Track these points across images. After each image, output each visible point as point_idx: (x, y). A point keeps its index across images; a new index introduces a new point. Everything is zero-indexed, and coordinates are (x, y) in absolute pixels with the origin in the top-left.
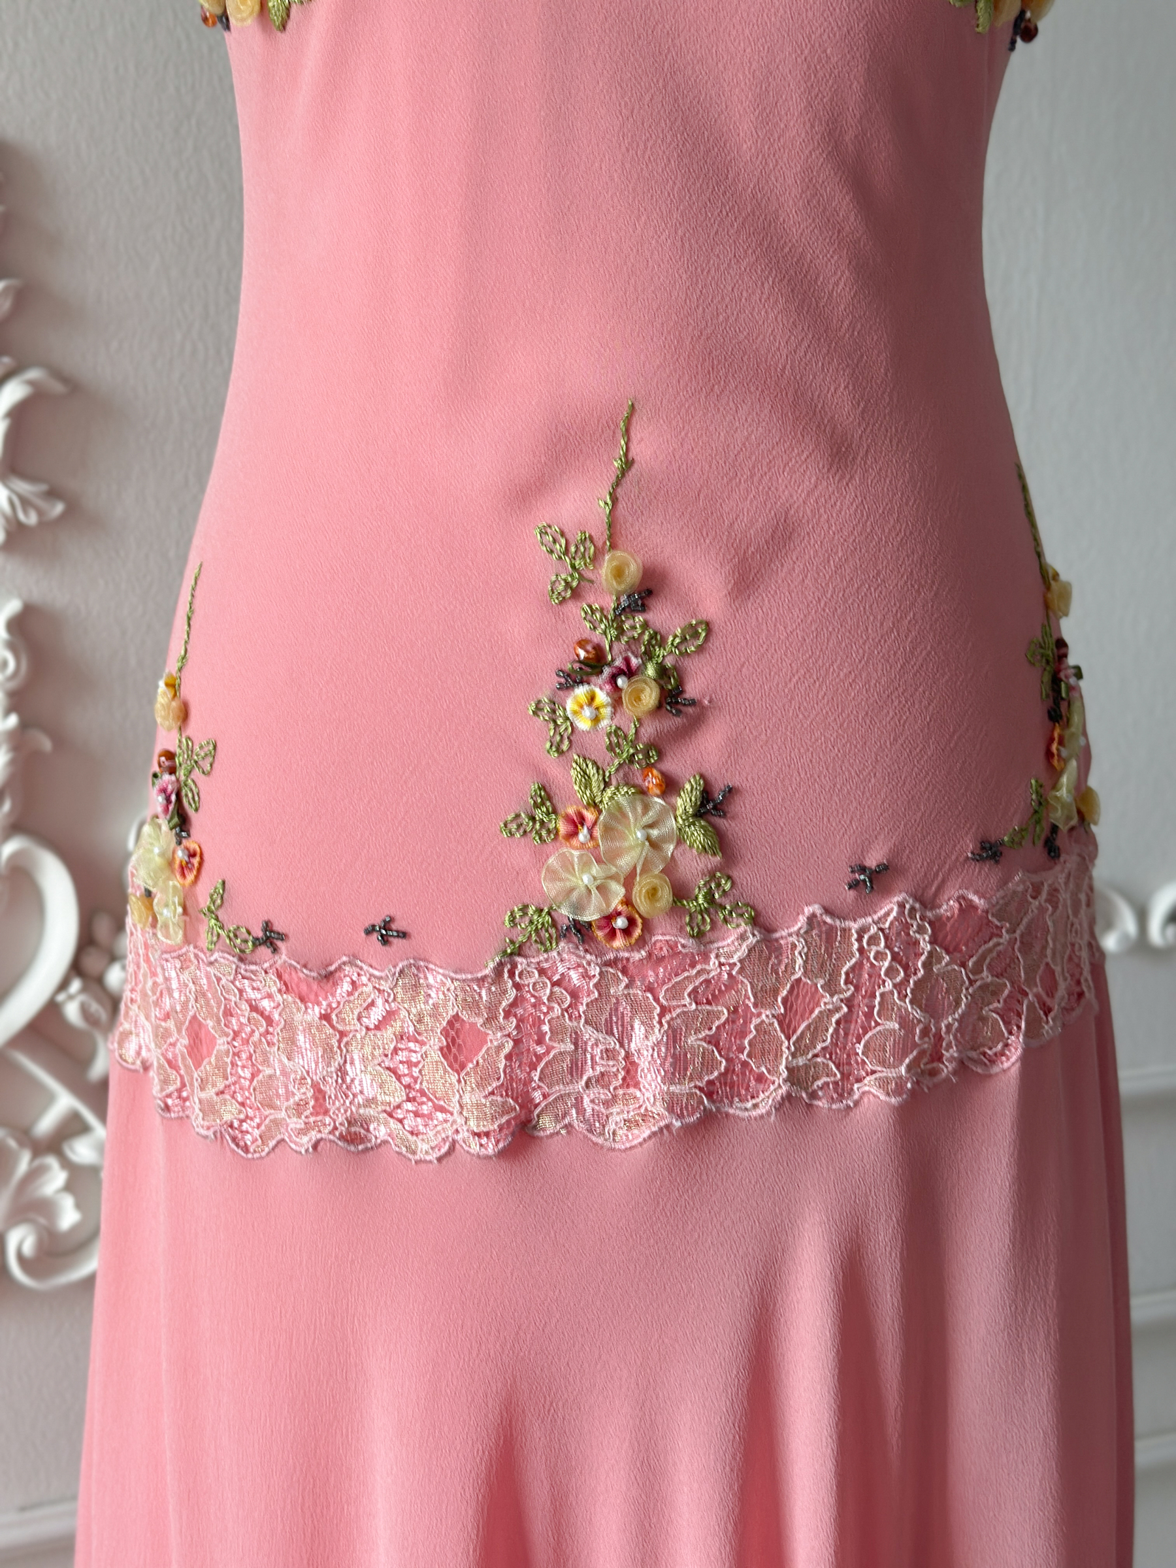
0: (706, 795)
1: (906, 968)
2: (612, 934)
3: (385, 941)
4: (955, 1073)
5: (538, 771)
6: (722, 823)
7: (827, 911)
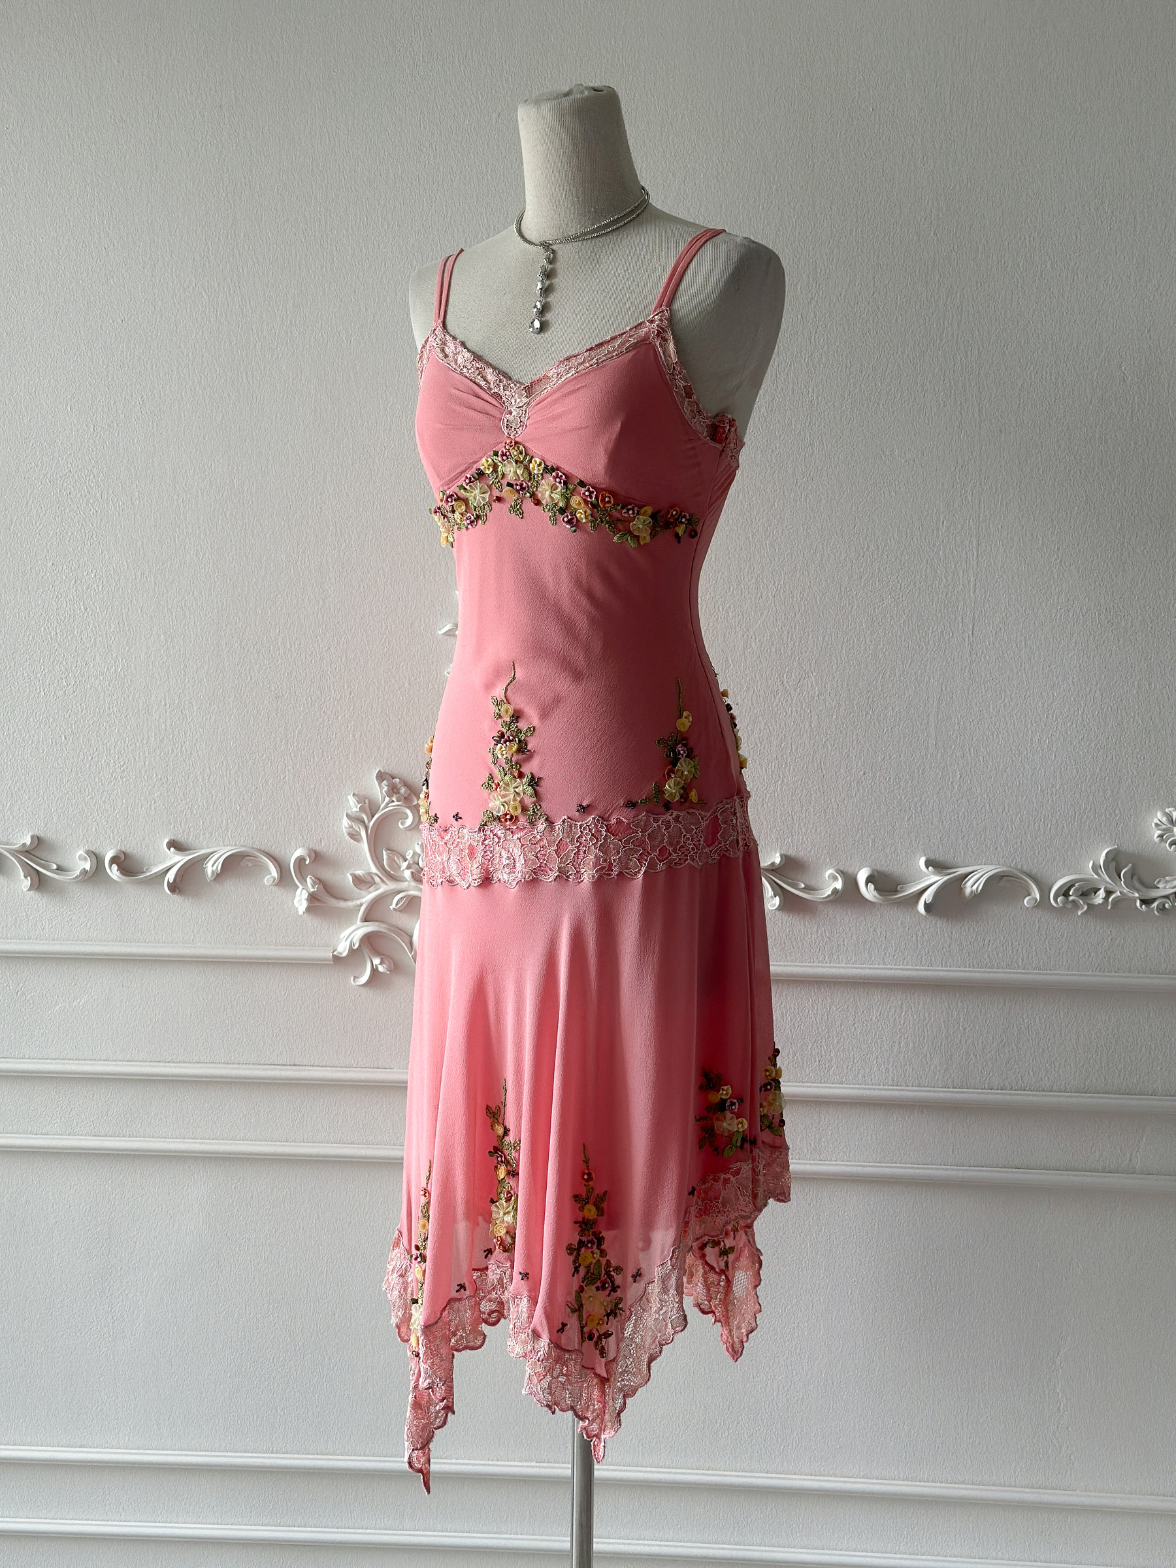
0: (533, 778)
1: (597, 839)
2: (506, 820)
3: (456, 820)
4: (617, 875)
5: (490, 768)
6: (537, 788)
7: (569, 818)
